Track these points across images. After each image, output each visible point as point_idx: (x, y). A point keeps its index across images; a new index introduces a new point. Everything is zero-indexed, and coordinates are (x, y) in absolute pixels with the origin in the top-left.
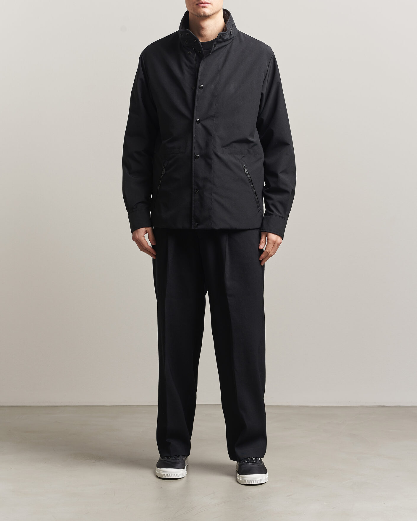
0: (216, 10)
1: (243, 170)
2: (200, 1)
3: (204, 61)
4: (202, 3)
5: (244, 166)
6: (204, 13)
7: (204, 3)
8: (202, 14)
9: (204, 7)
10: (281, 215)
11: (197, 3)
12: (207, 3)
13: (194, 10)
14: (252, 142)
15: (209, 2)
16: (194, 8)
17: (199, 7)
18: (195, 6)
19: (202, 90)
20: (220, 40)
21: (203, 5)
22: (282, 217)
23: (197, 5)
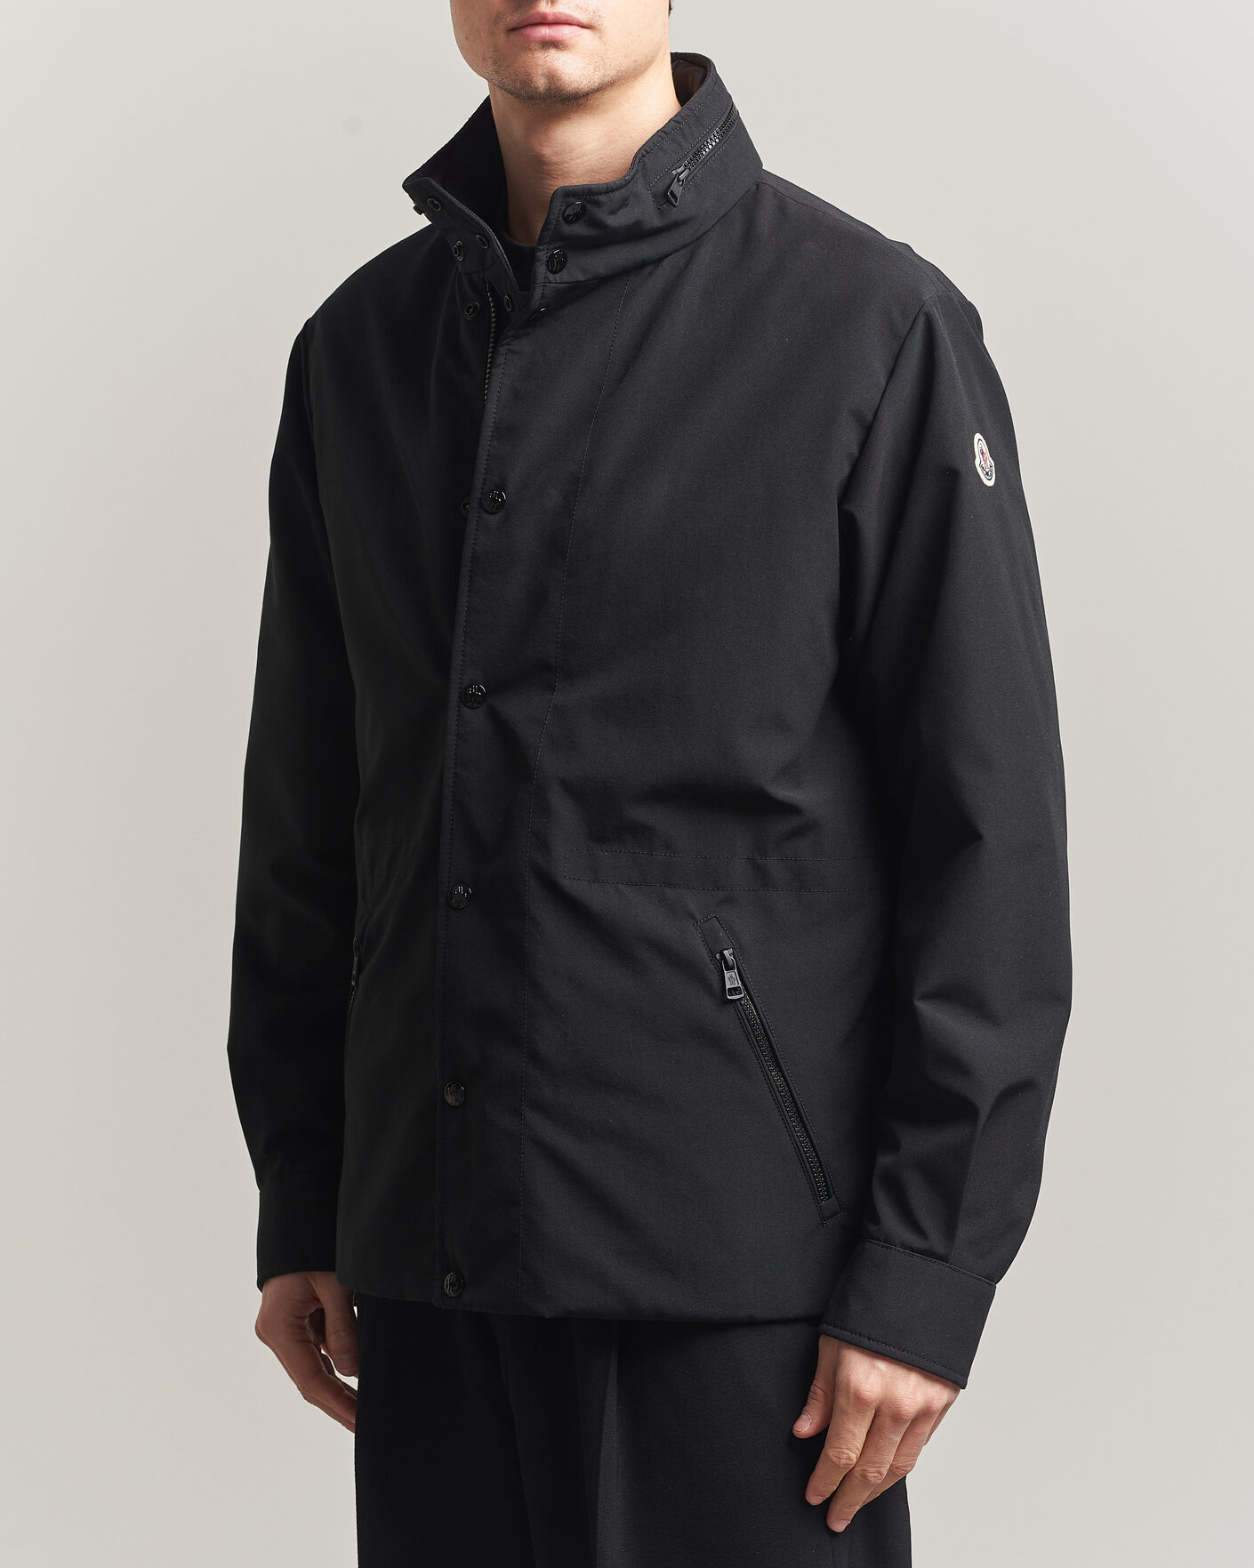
0: (616, 62)
1: (715, 979)
2: (532, 12)
3: (512, 352)
4: (544, 21)
5: (723, 956)
6: (552, 77)
7: (550, 18)
8: (541, 83)
9: (555, 44)
10: (917, 1242)
11: (514, 19)
12: (568, 22)
13: (495, 63)
14: (791, 809)
15: (583, 18)
16: (496, 49)
17: (526, 47)
18: (502, 38)
19: (494, 520)
20: (578, 229)
21: (545, 32)
22: (929, 1254)
23: (513, 30)
